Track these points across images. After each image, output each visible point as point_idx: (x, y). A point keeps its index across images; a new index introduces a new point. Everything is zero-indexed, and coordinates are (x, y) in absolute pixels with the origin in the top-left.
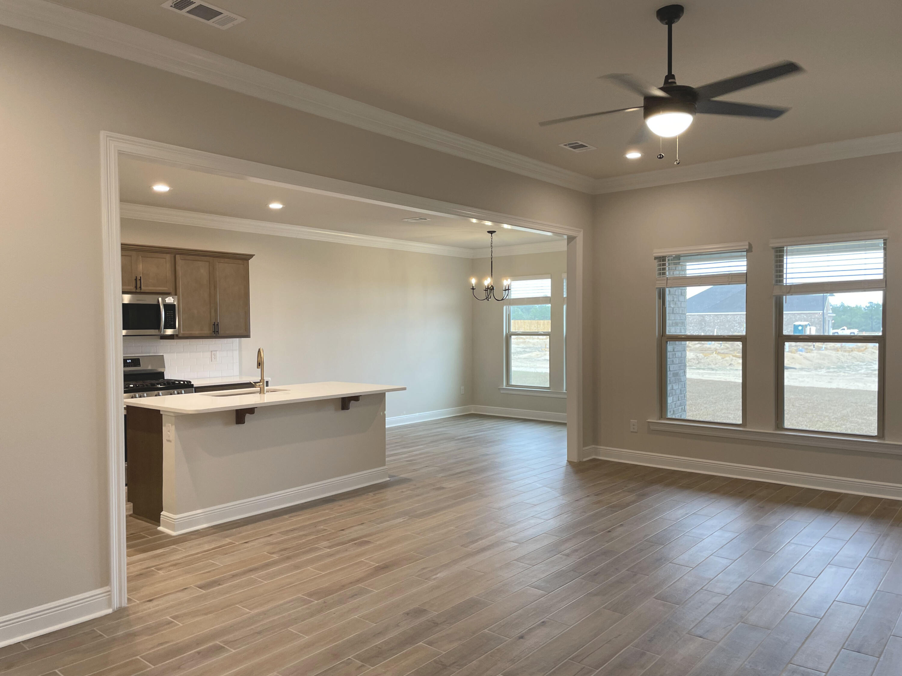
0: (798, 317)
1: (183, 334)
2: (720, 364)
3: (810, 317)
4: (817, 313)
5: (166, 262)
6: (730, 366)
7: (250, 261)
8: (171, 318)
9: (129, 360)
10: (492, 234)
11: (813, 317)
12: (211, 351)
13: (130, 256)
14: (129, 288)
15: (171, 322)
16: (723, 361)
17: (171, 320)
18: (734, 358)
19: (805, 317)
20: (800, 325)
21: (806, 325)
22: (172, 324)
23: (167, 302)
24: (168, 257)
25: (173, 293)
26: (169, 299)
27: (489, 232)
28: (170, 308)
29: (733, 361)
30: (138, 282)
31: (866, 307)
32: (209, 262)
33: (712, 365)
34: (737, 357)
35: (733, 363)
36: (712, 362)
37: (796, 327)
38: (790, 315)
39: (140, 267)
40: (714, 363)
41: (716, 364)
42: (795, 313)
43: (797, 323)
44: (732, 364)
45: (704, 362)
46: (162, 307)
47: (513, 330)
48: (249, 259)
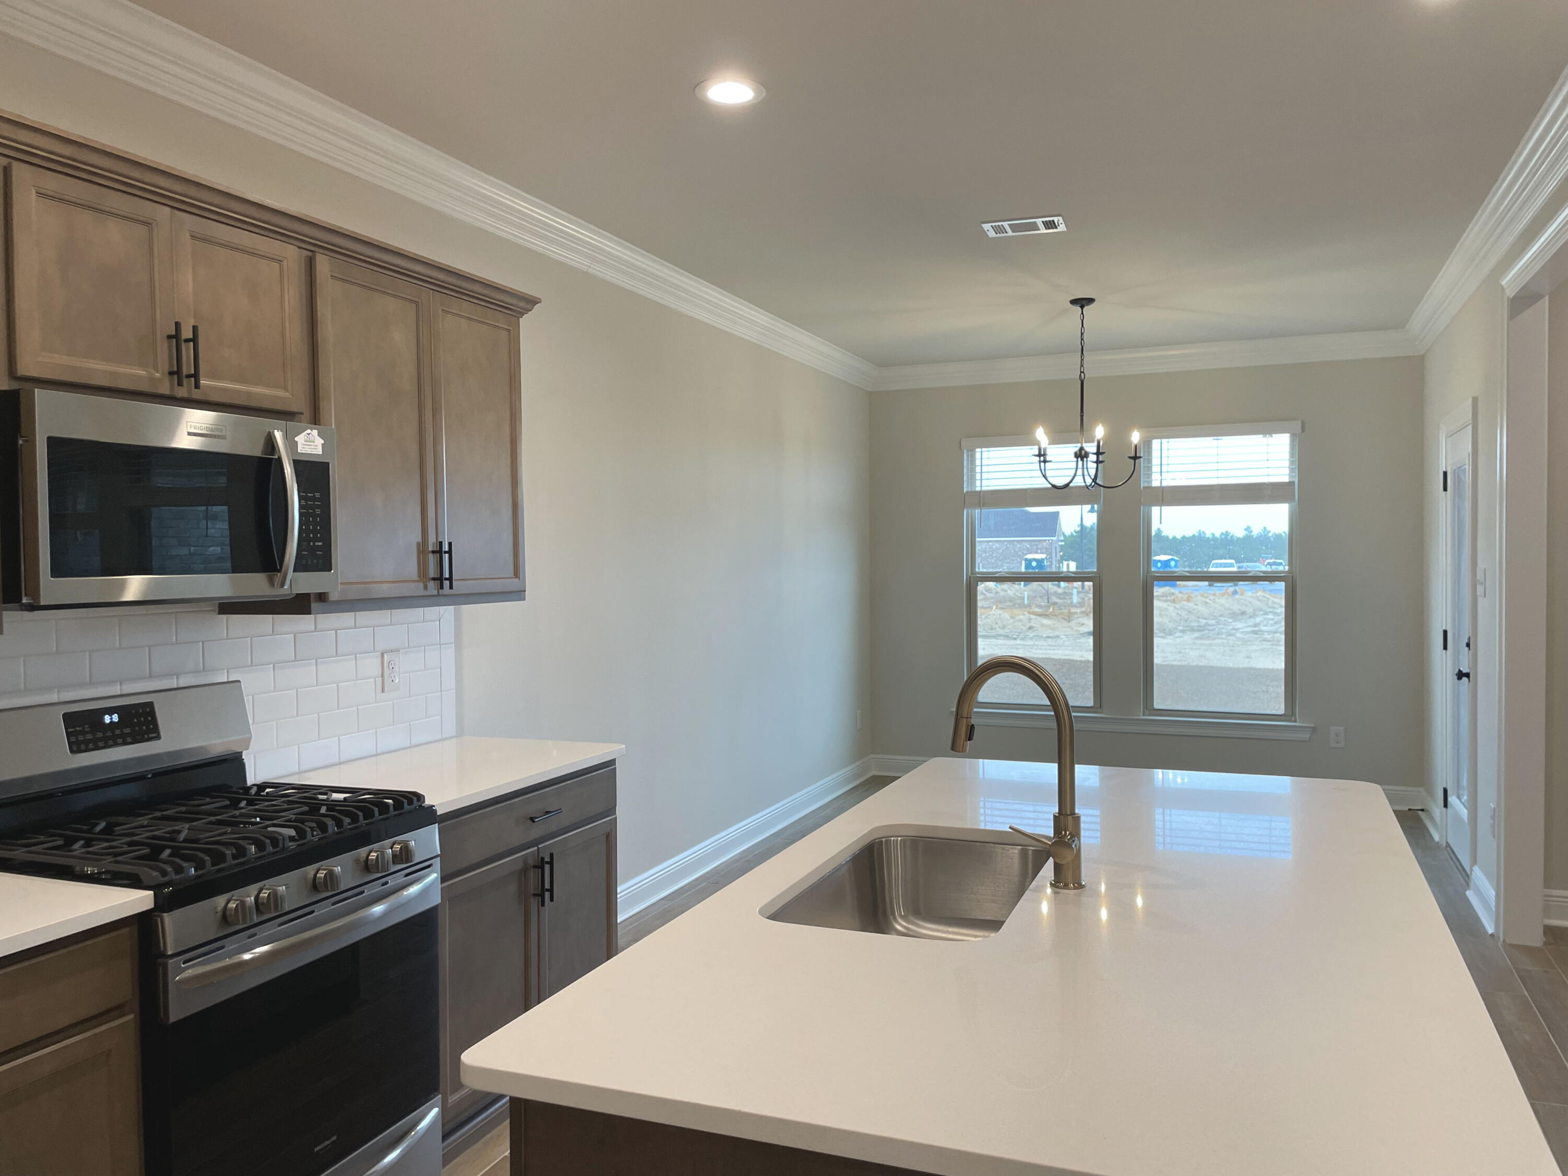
0: (1018, 546)
2: (1010, 627)
3: (1034, 547)
4: (1046, 540)
6: (1030, 631)
7: (525, 322)
8: (315, 526)
9: (110, 711)
10: (1082, 307)
11: (1040, 546)
12: (382, 654)
15: (316, 539)
16: (1014, 622)
17: (320, 533)
18: (1032, 616)
19: (1028, 546)
20: (1034, 560)
21: (1042, 559)
22: (319, 548)
24: (288, 253)
25: (307, 414)
27: (1074, 302)
28: (312, 477)
29: (1033, 621)
30: (187, 352)
31: (1075, 531)
32: (416, 303)
33: (998, 629)
34: (1037, 615)
35: (1034, 625)
36: (997, 623)
37: (1029, 562)
38: (1005, 543)
39: (189, 280)
40: (1001, 626)
41: (1004, 627)
42: (1014, 541)
43: (1029, 556)
44: (1033, 627)
45: (983, 625)
46: (289, 470)
47: (980, 568)
48: (522, 314)
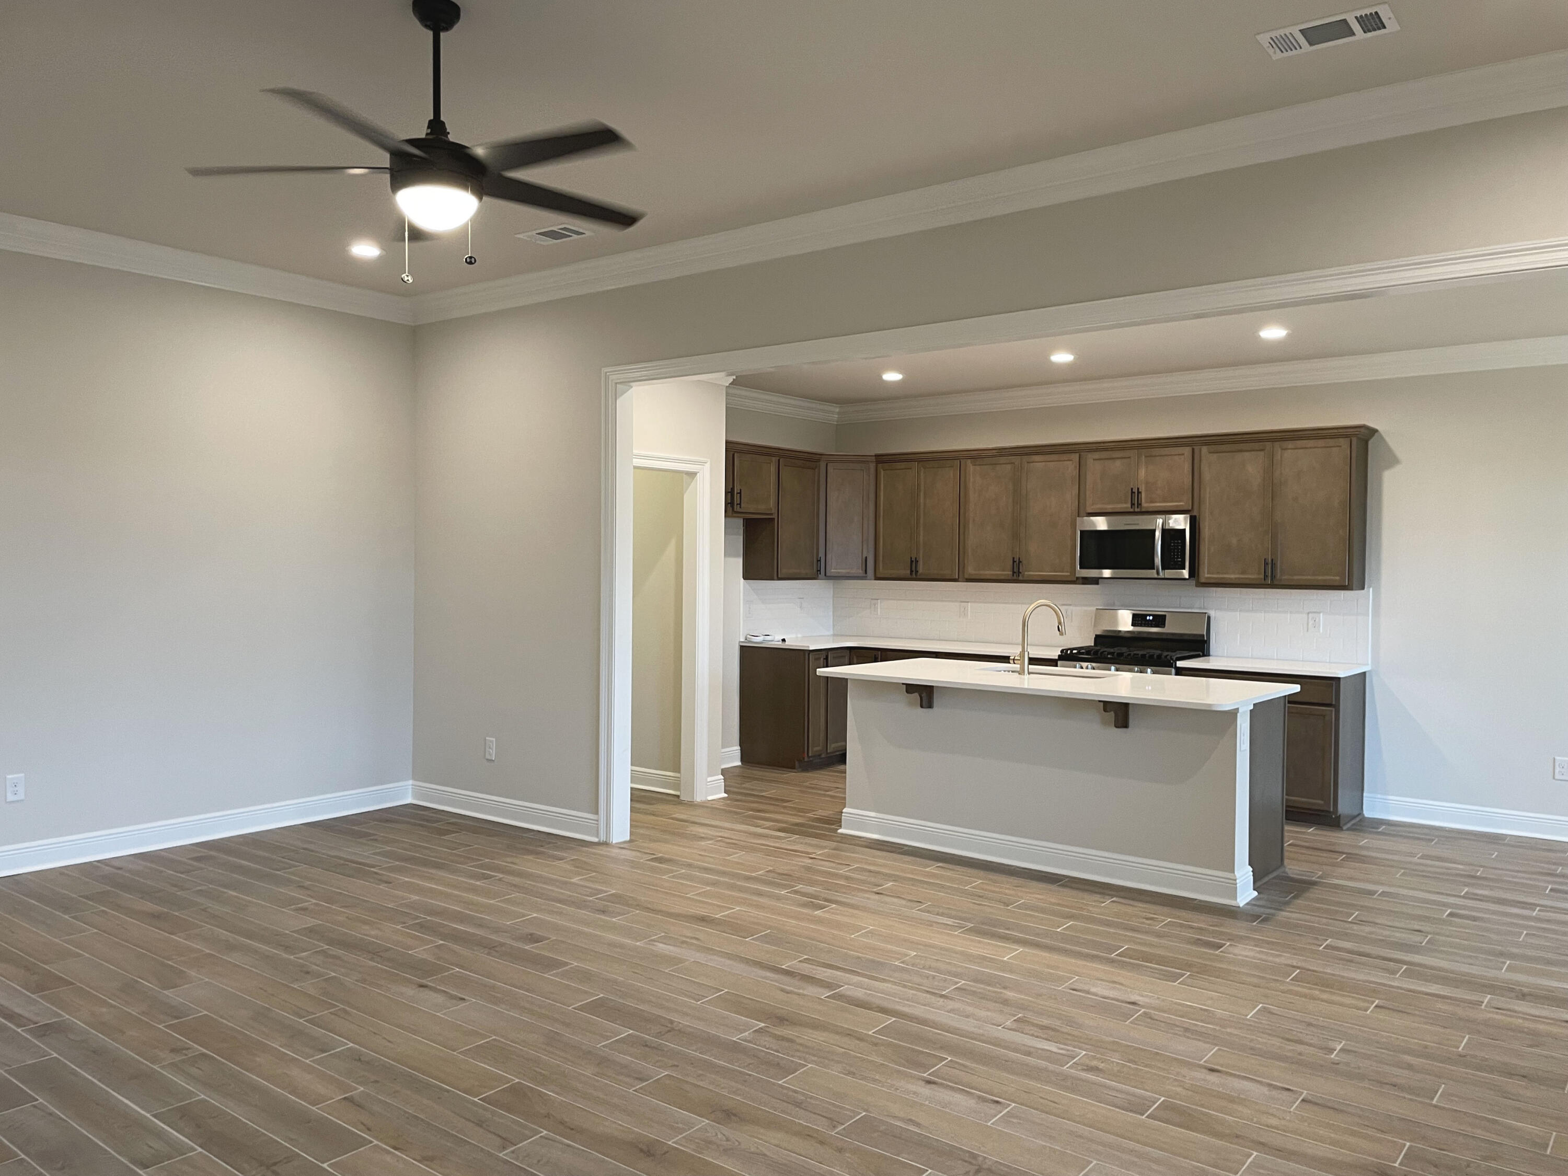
1: (1207, 578)
5: (1182, 459)
8: (1178, 553)
12: (1308, 613)
13: (1129, 458)
14: (1125, 505)
15: (1178, 558)
17: (1178, 555)
22: (1179, 561)
23: (1171, 525)
24: (1187, 451)
25: (1186, 509)
26: (1176, 521)
28: (1174, 537)
30: (1136, 497)
32: (1265, 450)
39: (1142, 473)
46: (1158, 534)
